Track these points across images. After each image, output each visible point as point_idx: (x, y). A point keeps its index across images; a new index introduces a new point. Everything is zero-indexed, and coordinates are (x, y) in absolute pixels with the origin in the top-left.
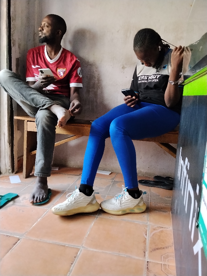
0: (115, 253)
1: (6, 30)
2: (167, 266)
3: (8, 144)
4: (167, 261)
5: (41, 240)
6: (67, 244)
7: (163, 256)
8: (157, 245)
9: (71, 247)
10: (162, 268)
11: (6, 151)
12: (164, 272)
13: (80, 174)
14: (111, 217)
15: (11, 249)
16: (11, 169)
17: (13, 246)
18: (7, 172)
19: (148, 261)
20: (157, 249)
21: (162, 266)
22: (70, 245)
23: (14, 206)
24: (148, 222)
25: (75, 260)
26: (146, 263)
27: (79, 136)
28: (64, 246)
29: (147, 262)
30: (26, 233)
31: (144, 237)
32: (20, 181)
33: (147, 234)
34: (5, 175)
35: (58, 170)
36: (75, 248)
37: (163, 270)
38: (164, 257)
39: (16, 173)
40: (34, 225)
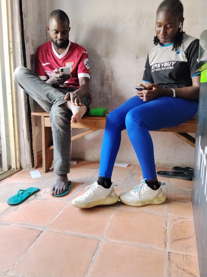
0: (136, 244)
1: (19, 27)
2: (189, 256)
3: (27, 140)
4: (188, 251)
5: (62, 232)
6: (88, 235)
7: (185, 246)
8: (178, 236)
9: (93, 239)
10: (183, 258)
11: (25, 147)
12: (185, 262)
13: (98, 167)
14: (130, 208)
15: (34, 241)
16: (31, 165)
17: (37, 239)
18: (28, 168)
19: (170, 251)
20: (178, 240)
21: (183, 256)
22: (91, 236)
23: (35, 200)
24: (168, 213)
25: (96, 251)
26: (168, 254)
27: (95, 129)
28: (86, 238)
29: (168, 252)
30: (48, 226)
31: (165, 228)
32: (40, 176)
33: (168, 225)
34: (26, 170)
35: (76, 163)
36: (96, 239)
37: (185, 260)
38: (185, 248)
39: (36, 168)
40: (55, 218)
